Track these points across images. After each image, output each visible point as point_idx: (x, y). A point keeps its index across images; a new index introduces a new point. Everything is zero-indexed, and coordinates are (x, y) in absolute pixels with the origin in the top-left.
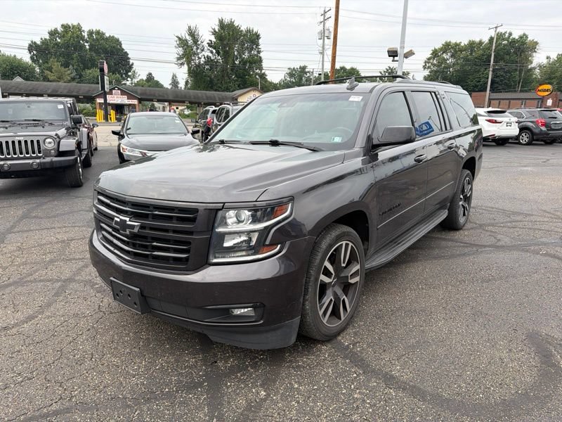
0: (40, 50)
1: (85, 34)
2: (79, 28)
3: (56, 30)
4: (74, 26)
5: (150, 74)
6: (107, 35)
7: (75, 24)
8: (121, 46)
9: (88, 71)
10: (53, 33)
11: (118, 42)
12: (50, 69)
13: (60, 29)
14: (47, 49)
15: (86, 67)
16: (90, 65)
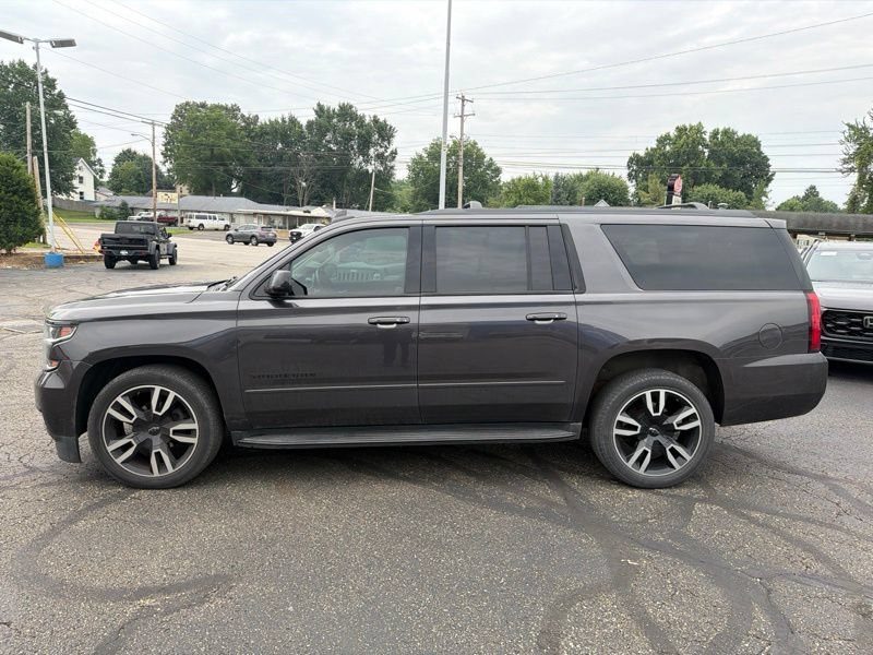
0: (642, 165)
1: (707, 137)
2: (699, 129)
3: (667, 137)
4: (691, 128)
5: (813, 188)
6: (740, 134)
7: (694, 124)
8: (758, 149)
9: (696, 189)
10: (662, 141)
11: (756, 143)
12: (646, 189)
13: (673, 133)
14: (651, 162)
15: (697, 183)
16: (703, 180)
